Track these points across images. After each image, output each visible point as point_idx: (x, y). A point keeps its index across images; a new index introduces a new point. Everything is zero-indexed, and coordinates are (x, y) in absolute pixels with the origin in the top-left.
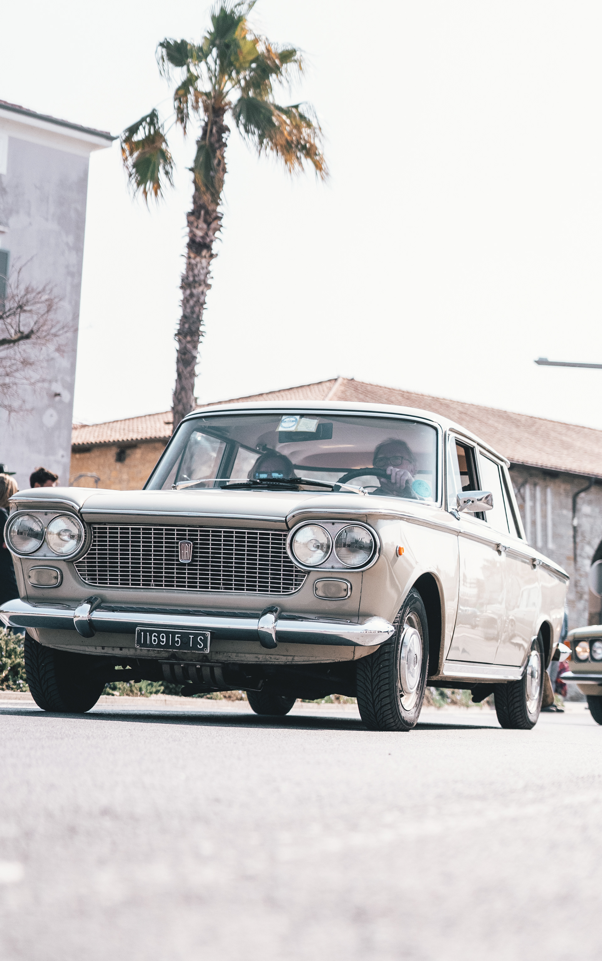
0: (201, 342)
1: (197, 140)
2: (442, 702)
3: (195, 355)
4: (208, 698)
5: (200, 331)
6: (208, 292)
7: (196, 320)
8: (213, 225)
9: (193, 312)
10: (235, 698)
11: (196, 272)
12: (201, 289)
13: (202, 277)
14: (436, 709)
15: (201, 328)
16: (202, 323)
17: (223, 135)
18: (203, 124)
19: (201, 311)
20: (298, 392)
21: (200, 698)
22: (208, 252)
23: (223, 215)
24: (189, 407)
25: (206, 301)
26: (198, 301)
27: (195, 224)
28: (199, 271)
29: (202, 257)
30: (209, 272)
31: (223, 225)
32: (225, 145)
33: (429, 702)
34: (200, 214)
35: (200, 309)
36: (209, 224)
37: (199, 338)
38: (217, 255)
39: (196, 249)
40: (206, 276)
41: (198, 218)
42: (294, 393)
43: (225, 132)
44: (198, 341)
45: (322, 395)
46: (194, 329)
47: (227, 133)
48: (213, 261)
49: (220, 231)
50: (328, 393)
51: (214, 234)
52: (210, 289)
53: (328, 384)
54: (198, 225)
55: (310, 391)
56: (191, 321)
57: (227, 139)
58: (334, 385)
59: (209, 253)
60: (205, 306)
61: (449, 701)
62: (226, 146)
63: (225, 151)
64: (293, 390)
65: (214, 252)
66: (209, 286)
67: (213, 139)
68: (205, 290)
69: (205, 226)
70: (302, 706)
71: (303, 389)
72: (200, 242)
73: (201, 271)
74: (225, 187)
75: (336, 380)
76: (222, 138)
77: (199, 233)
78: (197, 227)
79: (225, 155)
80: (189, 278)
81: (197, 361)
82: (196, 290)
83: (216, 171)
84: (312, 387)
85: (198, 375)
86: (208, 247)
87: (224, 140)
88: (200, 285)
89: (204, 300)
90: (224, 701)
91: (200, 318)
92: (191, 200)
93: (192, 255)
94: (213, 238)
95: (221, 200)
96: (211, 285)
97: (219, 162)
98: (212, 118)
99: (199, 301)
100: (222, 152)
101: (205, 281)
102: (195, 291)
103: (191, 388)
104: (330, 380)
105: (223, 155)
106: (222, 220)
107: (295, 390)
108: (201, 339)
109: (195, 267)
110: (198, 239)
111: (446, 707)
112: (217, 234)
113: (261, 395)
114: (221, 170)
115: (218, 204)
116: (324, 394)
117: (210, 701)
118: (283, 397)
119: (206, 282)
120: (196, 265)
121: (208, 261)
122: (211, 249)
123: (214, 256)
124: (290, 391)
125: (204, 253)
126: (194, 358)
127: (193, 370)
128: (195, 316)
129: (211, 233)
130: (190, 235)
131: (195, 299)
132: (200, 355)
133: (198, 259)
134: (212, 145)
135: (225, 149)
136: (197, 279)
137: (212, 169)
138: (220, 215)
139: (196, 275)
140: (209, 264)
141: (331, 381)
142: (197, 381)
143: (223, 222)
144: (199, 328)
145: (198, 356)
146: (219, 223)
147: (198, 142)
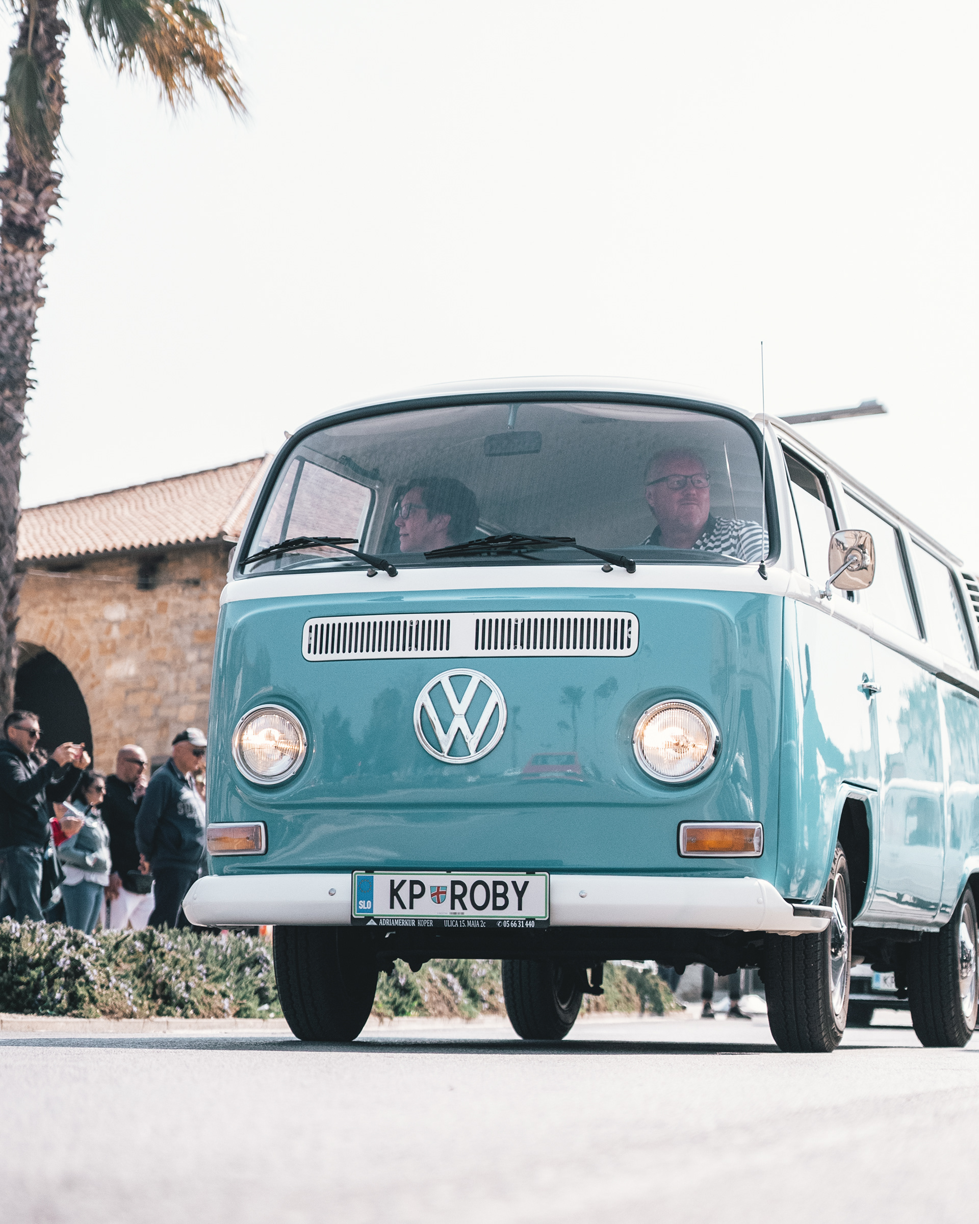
0: (30, 399)
1: (12, 46)
2: (473, 1009)
3: (20, 422)
4: (75, 1016)
5: (29, 380)
6: (40, 312)
7: (19, 360)
8: (44, 196)
9: (13, 347)
10: (121, 1014)
11: (17, 276)
12: (26, 306)
13: (28, 286)
14: (465, 1021)
15: (30, 375)
16: (30, 365)
17: (58, 38)
18: (21, 18)
19: (28, 345)
20: (197, 481)
21: (60, 1016)
22: (37, 240)
23: (61, 176)
24: (12, 512)
25: (36, 327)
26: (22, 327)
27: (14, 194)
28: (22, 275)
29: (27, 251)
30: (39, 277)
31: (62, 195)
32: (61, 55)
33: (451, 1009)
34: (21, 175)
35: (26, 341)
36: (37, 193)
37: (26, 392)
38: (53, 246)
39: (16, 237)
40: (35, 284)
41: (18, 182)
42: (190, 483)
43: (60, 34)
44: (24, 398)
45: (240, 487)
46: (16, 376)
47: (64, 34)
48: (47, 258)
49: (57, 205)
50: (250, 481)
51: (46, 210)
52: (43, 306)
53: (249, 467)
54: (18, 195)
55: (219, 480)
56: (11, 363)
57: (63, 45)
58: (259, 468)
59: (40, 242)
60: (34, 336)
61: (486, 1006)
62: (64, 57)
63: (61, 66)
64: (188, 478)
65: (47, 241)
66: (40, 301)
67: (40, 46)
68: (34, 308)
69: (30, 197)
70: (236, 1023)
71: (206, 476)
72: (22, 223)
73: (26, 275)
74: (63, 128)
75: (262, 459)
76: (57, 42)
77: (21, 209)
78: (16, 199)
79: (62, 72)
80: (5, 288)
81: (24, 431)
82: (19, 308)
83: (48, 102)
84: (220, 472)
85: (26, 457)
86: (37, 233)
87: (59, 46)
88: (25, 299)
89: (34, 325)
90: (102, 1020)
91: (27, 357)
92: (4, 151)
93: (9, 248)
94: (45, 216)
95: (56, 150)
96: (44, 299)
97: (52, 84)
98: (38, 9)
99: (24, 328)
100: (57, 68)
101: (32, 293)
102: (16, 311)
103: (14, 478)
104: (252, 461)
105: (58, 72)
106: (61, 186)
107: (192, 479)
108: (30, 393)
109: (14, 268)
110: (19, 220)
111: (481, 1017)
112: (53, 210)
113: (133, 488)
114: (55, 99)
115: (51, 158)
116: (243, 485)
117: (77, 1020)
118: (170, 490)
119: (35, 292)
120: (17, 265)
121: (37, 258)
122: (43, 237)
123: (47, 249)
124: (184, 481)
125: (30, 243)
126: (20, 426)
127: (17, 447)
128: (17, 353)
129: (40, 209)
130: (5, 214)
131: (16, 324)
132: (29, 422)
133: (20, 254)
134: (37, 55)
135: (62, 62)
136: (18, 288)
137: (40, 98)
138: (57, 177)
139: (18, 283)
140: (39, 262)
141: (255, 462)
142: (24, 466)
143: (62, 189)
144: (25, 375)
145: (25, 422)
146: (55, 191)
147: (12, 50)
